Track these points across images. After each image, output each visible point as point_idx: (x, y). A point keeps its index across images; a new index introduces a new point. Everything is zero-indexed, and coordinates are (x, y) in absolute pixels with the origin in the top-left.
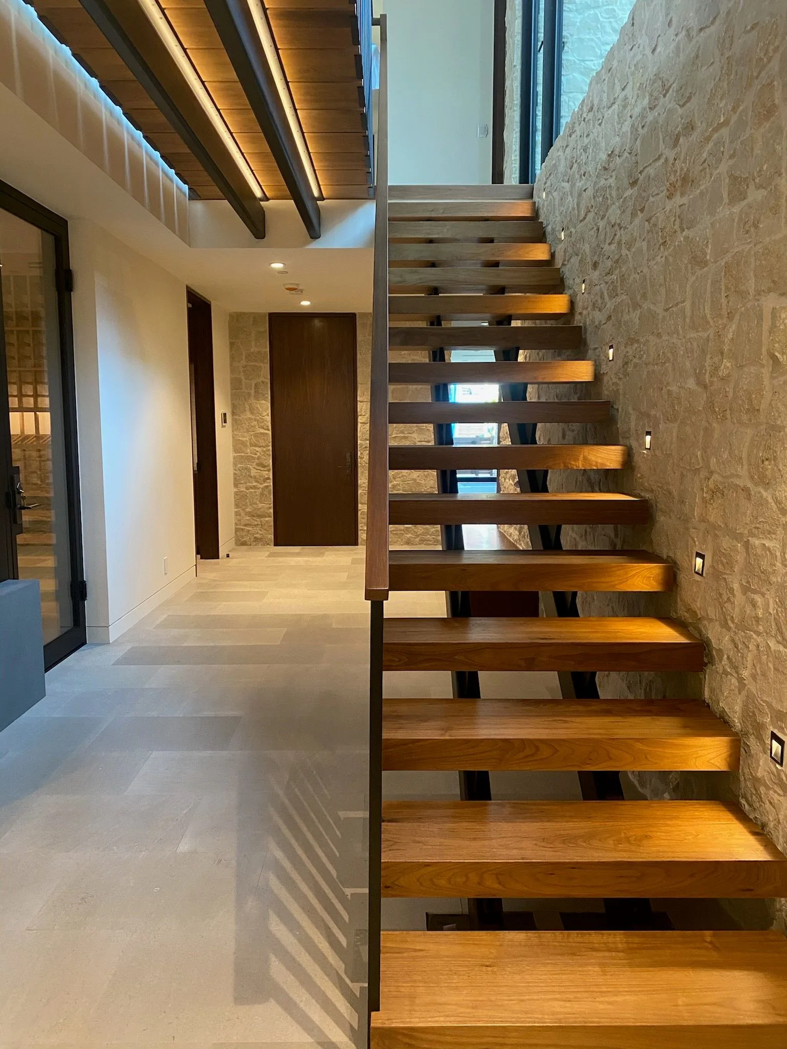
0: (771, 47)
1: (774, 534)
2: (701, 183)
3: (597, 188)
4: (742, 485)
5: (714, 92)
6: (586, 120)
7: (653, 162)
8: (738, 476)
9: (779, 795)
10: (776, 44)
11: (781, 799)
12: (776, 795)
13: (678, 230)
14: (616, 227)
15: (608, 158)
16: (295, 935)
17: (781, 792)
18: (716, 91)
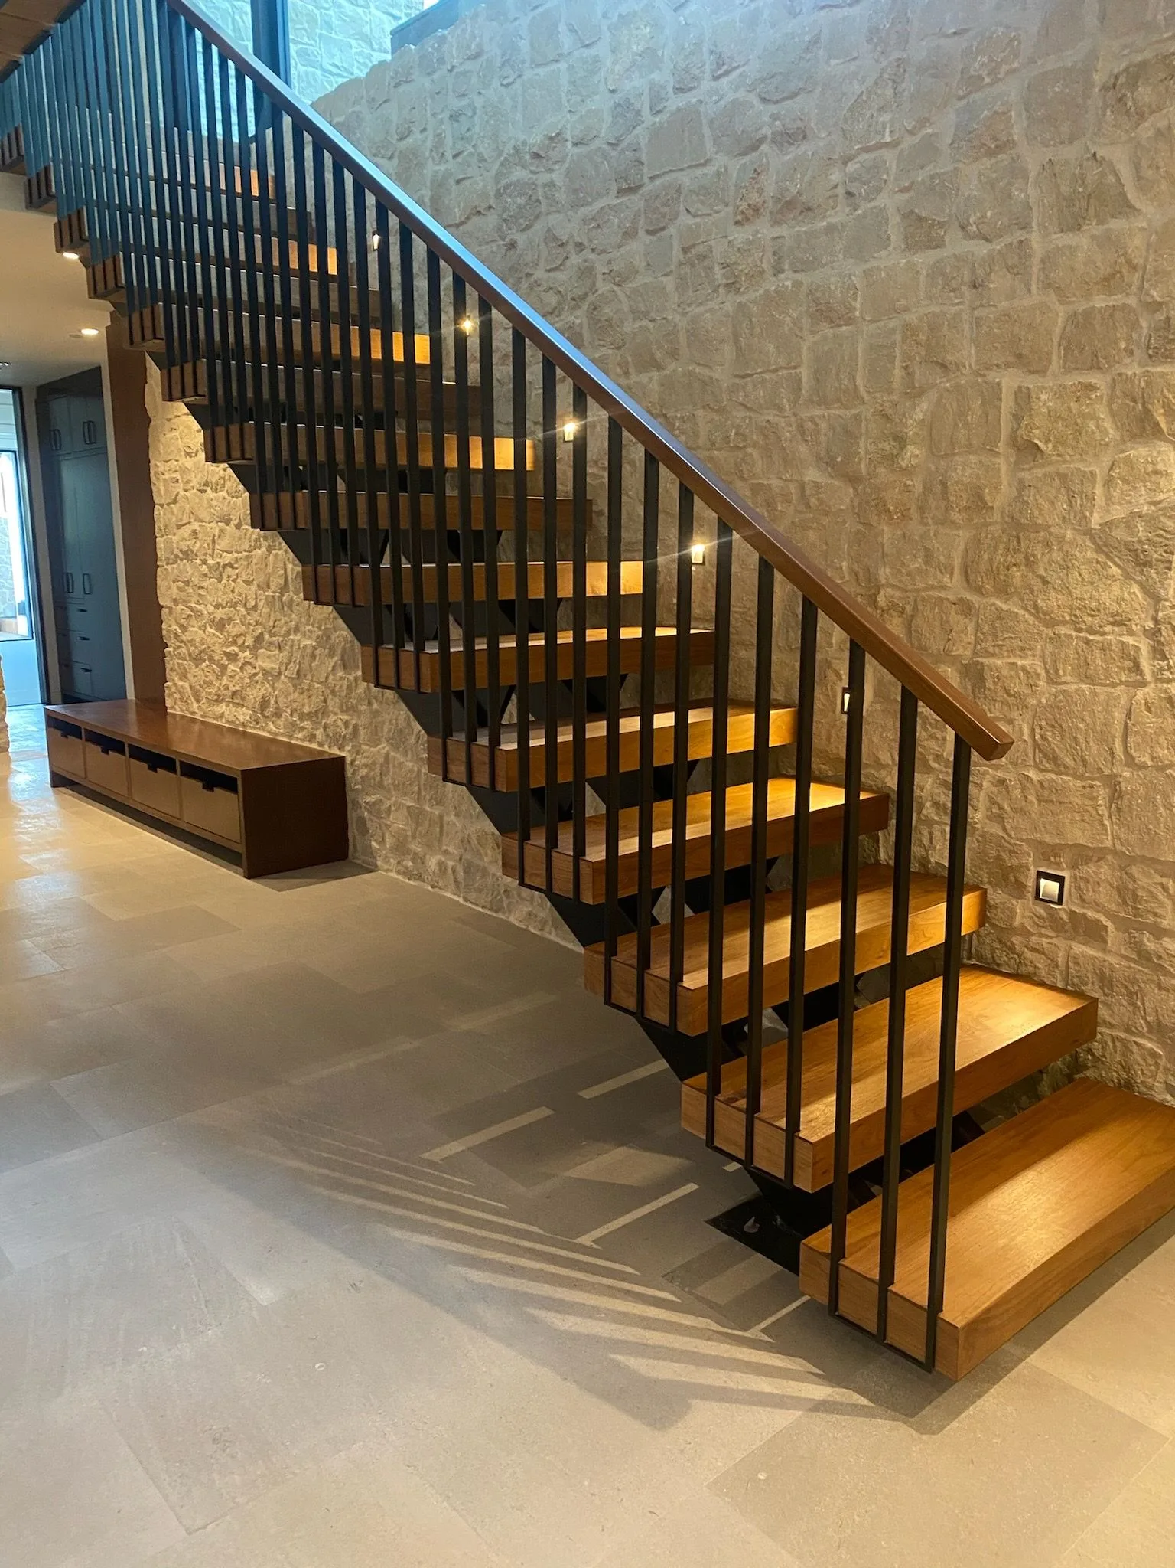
0: (1005, 68)
1: (1030, 649)
2: (828, 213)
3: (504, 182)
4: (952, 598)
5: (864, 97)
6: (456, 70)
7: (689, 167)
8: (944, 588)
9: (1048, 937)
10: (1016, 65)
11: (1054, 941)
12: (1044, 940)
13: (769, 272)
14: (570, 247)
15: (547, 142)
16: (601, 1319)
17: (1053, 934)
18: (869, 98)
